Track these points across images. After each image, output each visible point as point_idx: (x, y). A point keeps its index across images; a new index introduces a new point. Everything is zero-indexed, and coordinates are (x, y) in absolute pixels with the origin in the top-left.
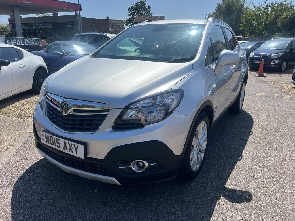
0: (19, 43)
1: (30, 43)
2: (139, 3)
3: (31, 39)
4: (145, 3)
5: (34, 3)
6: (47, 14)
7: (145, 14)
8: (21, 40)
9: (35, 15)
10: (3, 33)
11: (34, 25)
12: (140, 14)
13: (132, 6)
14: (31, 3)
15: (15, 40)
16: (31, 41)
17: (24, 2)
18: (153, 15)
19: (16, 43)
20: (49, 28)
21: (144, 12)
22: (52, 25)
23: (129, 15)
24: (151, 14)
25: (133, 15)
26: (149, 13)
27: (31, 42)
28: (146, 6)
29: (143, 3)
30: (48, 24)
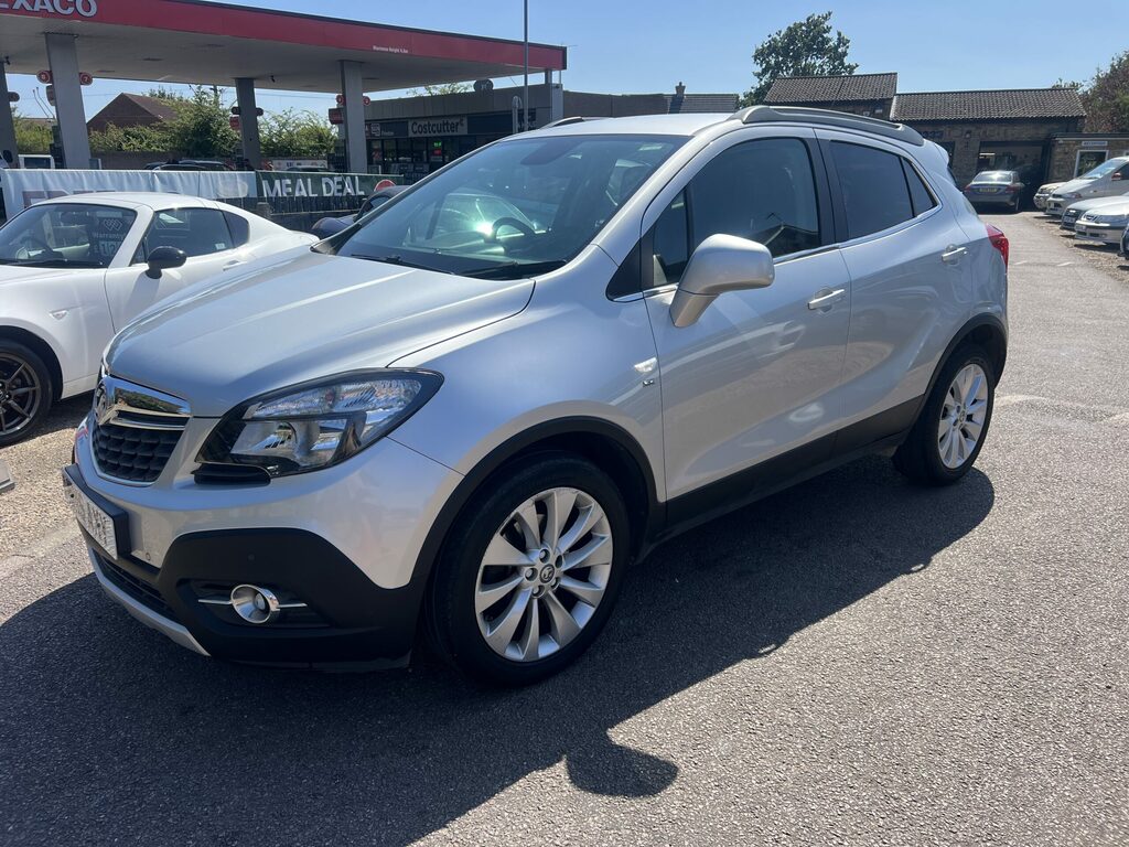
0: (300, 190)
1: (339, 191)
2: (802, 25)
3: (345, 176)
4: (827, 24)
5: (406, 52)
6: (459, 84)
7: (823, 71)
8: (309, 180)
9: (421, 91)
10: (320, 152)
11: (410, 124)
12: (804, 69)
13: (774, 40)
14: (396, 50)
15: (289, 182)
16: (342, 183)
17: (375, 48)
18: (856, 72)
19: (290, 190)
20: (455, 134)
21: (819, 62)
22: (465, 121)
23: (758, 75)
24: (849, 66)
25: (774, 76)
26: (842, 63)
27: (344, 186)
28: (833, 36)
29: (817, 24)
30: (456, 121)
